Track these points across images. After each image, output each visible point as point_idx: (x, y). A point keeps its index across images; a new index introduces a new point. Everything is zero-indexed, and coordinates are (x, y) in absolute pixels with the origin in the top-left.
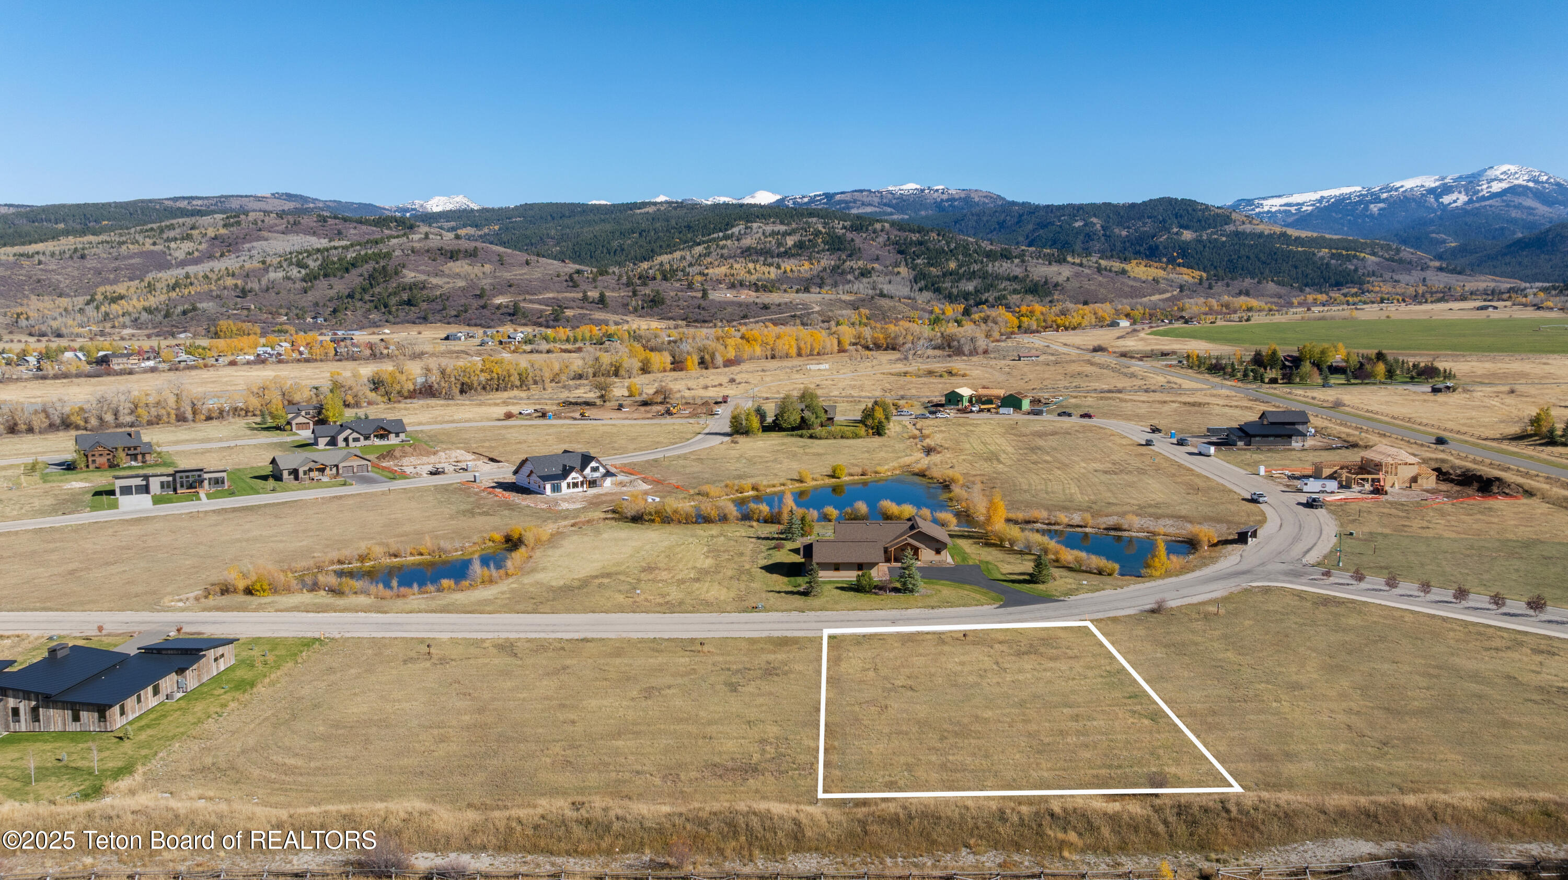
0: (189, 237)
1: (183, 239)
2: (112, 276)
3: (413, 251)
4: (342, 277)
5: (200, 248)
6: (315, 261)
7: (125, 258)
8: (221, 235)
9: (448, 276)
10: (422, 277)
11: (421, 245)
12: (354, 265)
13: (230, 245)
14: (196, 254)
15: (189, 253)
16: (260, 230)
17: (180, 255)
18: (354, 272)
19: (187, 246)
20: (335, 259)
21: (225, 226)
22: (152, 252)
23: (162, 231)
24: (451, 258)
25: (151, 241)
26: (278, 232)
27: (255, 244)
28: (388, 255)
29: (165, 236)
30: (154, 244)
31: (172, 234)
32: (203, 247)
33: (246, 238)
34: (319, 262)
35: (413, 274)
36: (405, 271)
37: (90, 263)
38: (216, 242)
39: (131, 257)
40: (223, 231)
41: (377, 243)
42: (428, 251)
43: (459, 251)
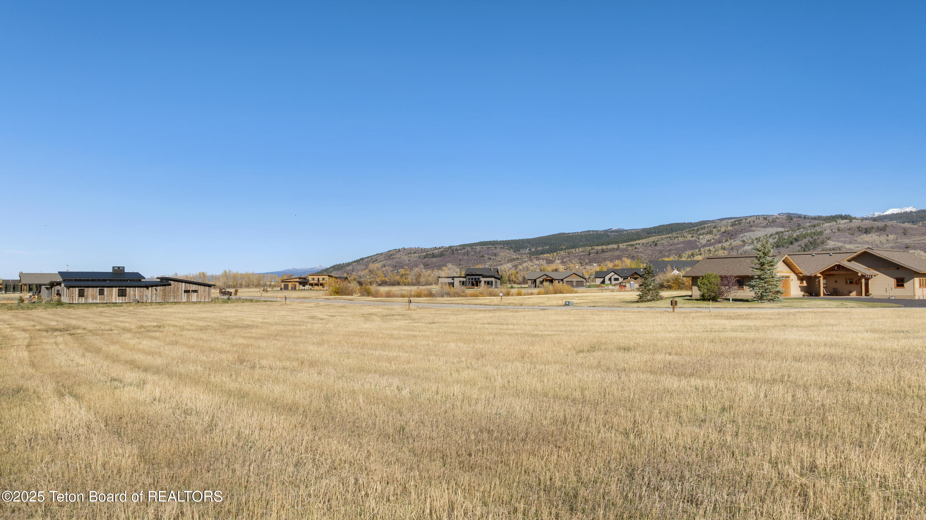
0: (711, 232)
1: (707, 233)
2: (667, 254)
3: (839, 230)
4: (788, 247)
5: (715, 237)
6: (774, 239)
7: (676, 244)
8: (728, 231)
9: (860, 243)
10: (840, 244)
11: (845, 226)
12: (796, 240)
13: (732, 235)
14: (712, 241)
15: (709, 241)
16: (751, 226)
17: (704, 242)
18: (796, 244)
19: (709, 237)
20: (786, 237)
21: (732, 226)
22: (690, 241)
23: (698, 230)
24: (866, 232)
25: (691, 236)
26: (761, 227)
27: (746, 234)
28: (821, 233)
29: (699, 233)
30: (692, 237)
31: (702, 232)
32: (718, 236)
33: (741, 231)
34: (776, 240)
35: (833, 243)
36: (828, 242)
37: (659, 248)
38: (725, 234)
39: (679, 244)
40: (730, 228)
41: (815, 226)
42: (849, 229)
43: (873, 228)
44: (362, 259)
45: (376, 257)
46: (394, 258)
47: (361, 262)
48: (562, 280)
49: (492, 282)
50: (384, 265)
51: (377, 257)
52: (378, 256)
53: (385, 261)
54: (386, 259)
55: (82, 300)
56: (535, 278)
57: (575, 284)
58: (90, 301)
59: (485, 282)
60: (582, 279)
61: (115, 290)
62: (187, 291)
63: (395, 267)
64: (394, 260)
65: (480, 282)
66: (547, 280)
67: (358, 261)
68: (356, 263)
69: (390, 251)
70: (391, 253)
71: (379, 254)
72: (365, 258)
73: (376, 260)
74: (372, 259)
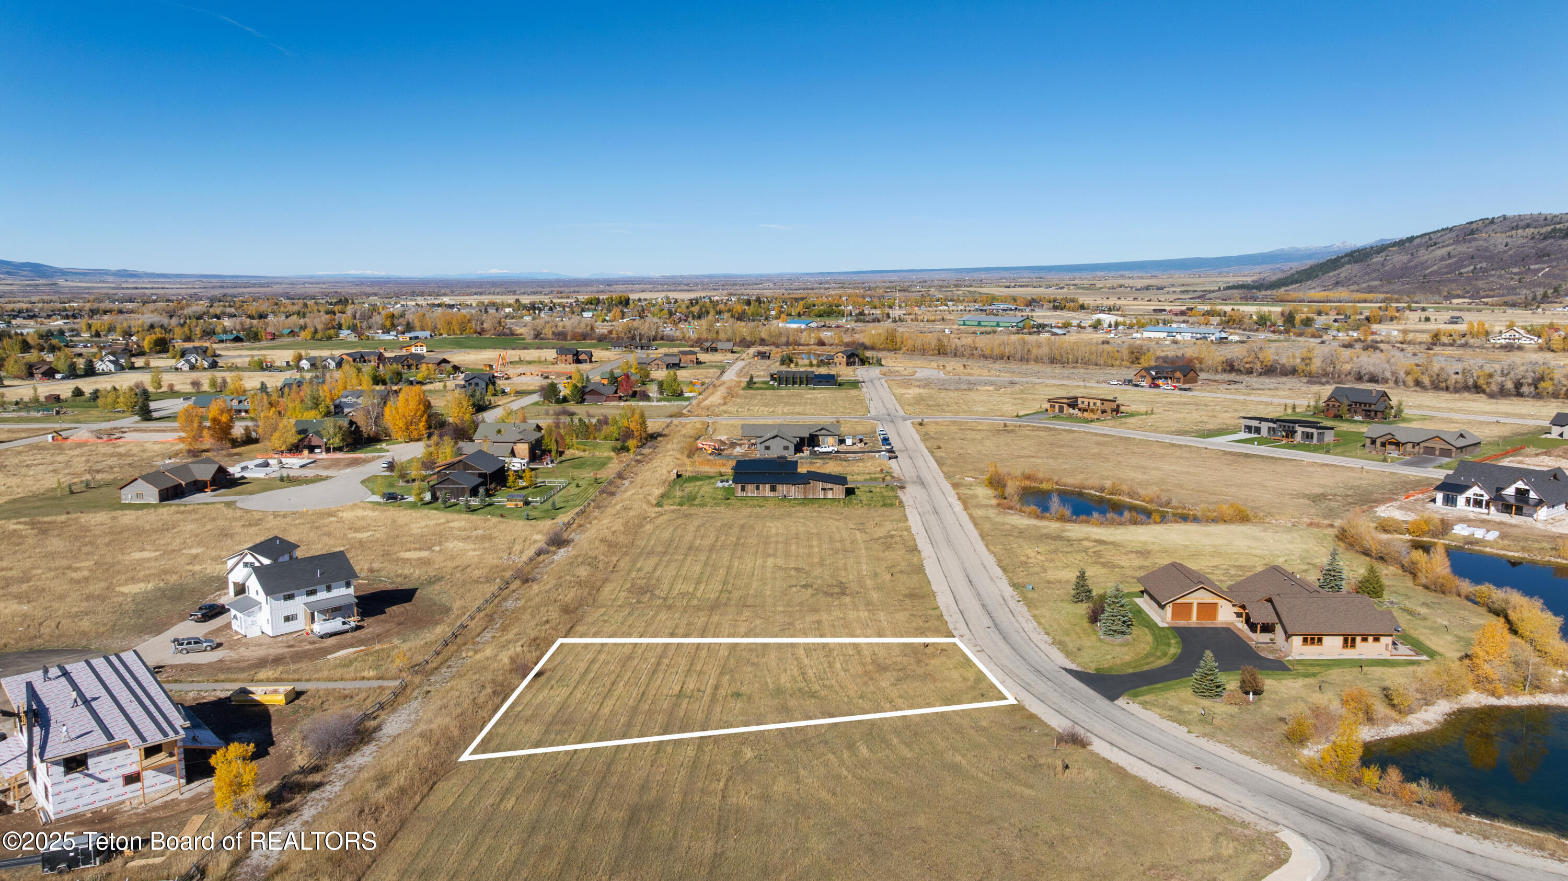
44: (1411, 239)
45: (1439, 235)
46: (1475, 239)
47: (1407, 245)
48: (1418, 444)
49: (1312, 434)
50: (1449, 254)
51: (1442, 236)
52: (1443, 233)
53: (1454, 247)
54: (1457, 242)
55: (744, 494)
56: (1375, 436)
57: (1437, 452)
58: (750, 495)
59: (1303, 432)
60: (1450, 447)
61: (768, 486)
62: (824, 489)
63: (1473, 258)
64: (1474, 244)
65: (1296, 432)
66: (1391, 443)
67: (1401, 243)
68: (1396, 248)
69: (1472, 223)
70: (1474, 226)
71: (1447, 229)
72: (1417, 237)
73: (1435, 244)
74: (1430, 239)
